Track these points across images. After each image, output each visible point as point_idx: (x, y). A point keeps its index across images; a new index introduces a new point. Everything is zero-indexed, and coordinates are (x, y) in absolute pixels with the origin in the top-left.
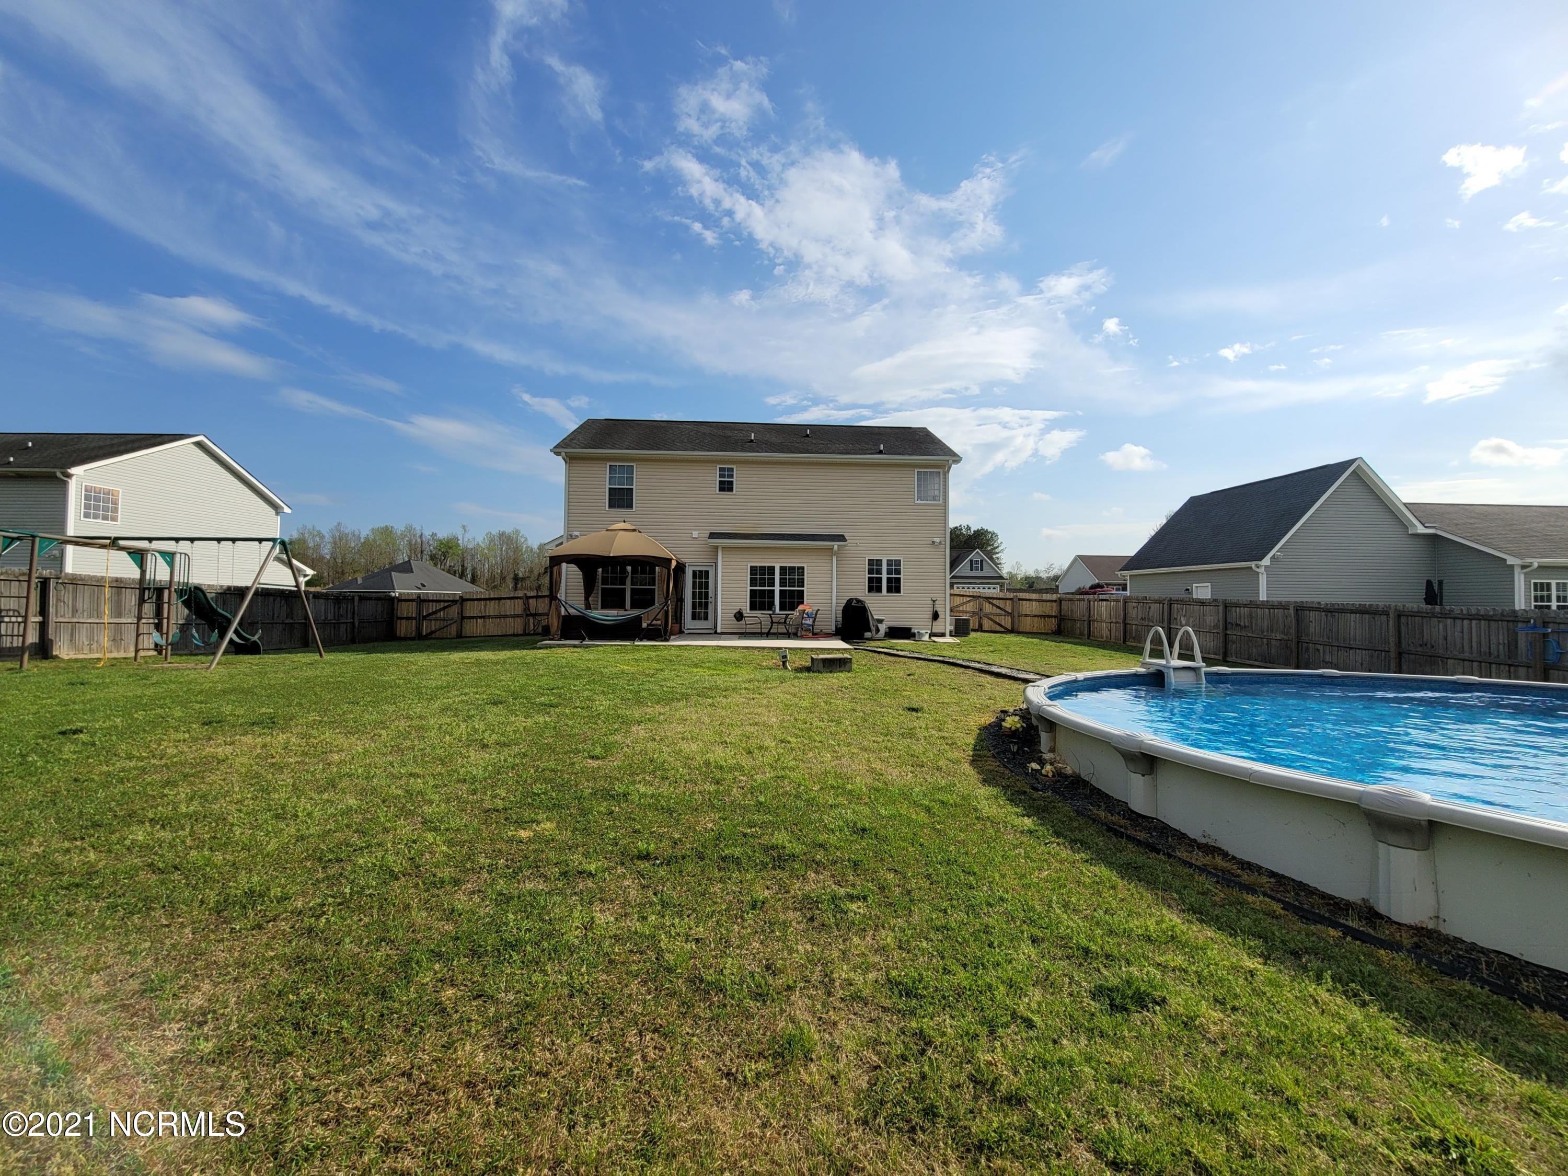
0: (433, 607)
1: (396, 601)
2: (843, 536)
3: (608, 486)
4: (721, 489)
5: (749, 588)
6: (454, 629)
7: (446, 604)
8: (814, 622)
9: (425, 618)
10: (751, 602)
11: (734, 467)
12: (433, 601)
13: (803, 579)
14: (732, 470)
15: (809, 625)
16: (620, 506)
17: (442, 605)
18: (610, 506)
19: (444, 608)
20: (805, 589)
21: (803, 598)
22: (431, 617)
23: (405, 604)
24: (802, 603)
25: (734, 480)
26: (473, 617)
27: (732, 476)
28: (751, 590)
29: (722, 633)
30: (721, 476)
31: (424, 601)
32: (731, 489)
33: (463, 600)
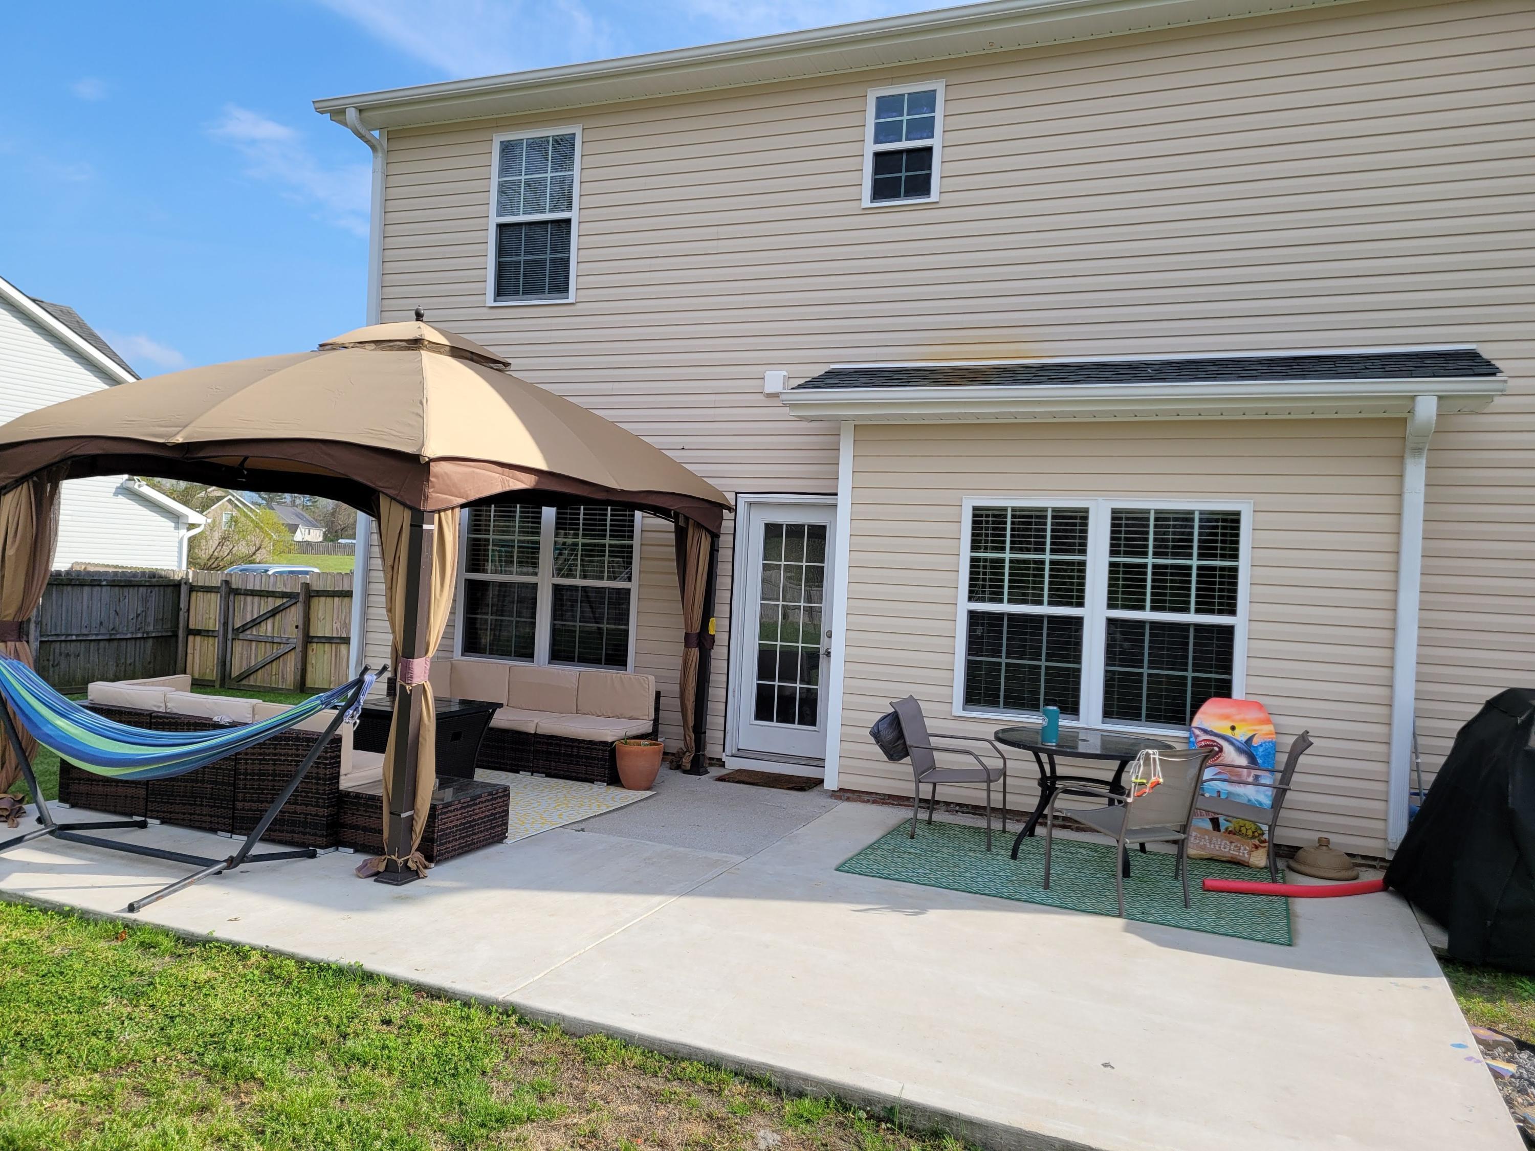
0: (252, 609)
1: (184, 590)
2: (1473, 356)
3: (494, 220)
4: (882, 190)
5: (964, 606)
6: (289, 667)
7: (279, 602)
8: (1280, 793)
9: (236, 631)
10: (972, 668)
11: (938, 86)
12: (253, 593)
13: (1232, 574)
14: (927, 100)
15: (1252, 807)
16: (532, 288)
17: (272, 603)
18: (500, 292)
19: (274, 613)
20: (1240, 622)
21: (1226, 665)
22: (248, 634)
23: (199, 600)
24: (1224, 690)
25: (935, 142)
26: (329, 640)
27: (926, 128)
28: (973, 617)
29: (844, 794)
30: (883, 132)
31: (237, 592)
32: (921, 186)
33: (310, 594)
